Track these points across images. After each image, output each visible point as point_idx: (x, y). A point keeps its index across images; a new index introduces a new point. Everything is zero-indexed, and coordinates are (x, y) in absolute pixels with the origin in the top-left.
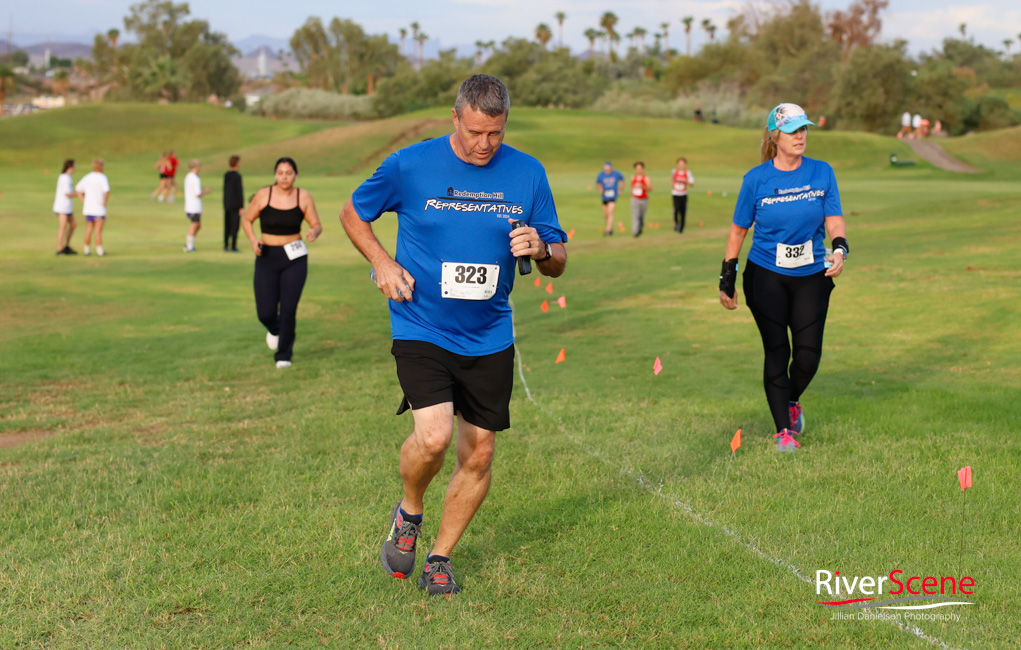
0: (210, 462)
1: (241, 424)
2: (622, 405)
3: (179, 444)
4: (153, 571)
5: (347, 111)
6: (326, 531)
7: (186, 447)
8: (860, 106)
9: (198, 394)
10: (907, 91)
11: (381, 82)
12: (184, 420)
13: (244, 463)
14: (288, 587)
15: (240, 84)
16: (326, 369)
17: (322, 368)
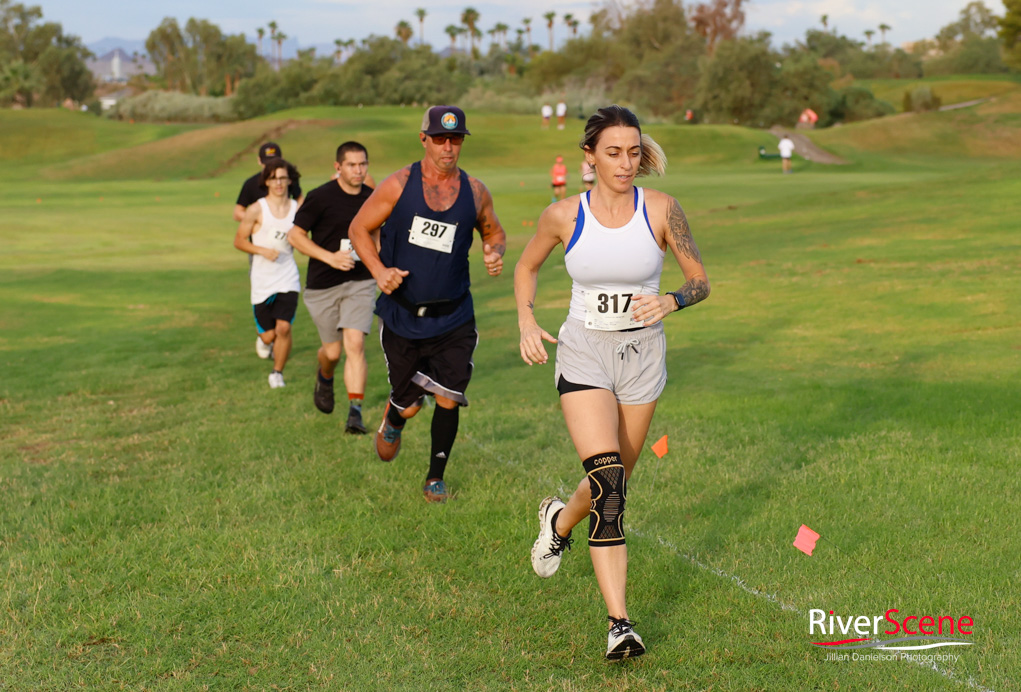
0: (105, 480)
1: (131, 440)
2: (527, 410)
3: (68, 462)
4: (61, 600)
5: (207, 113)
6: (239, 553)
7: (77, 465)
8: (727, 99)
9: (82, 409)
10: (773, 83)
11: (237, 84)
12: (70, 436)
13: (140, 481)
14: (206, 614)
15: (95, 87)
16: (213, 379)
17: (209, 378)
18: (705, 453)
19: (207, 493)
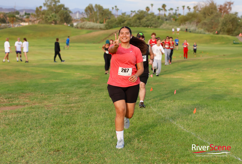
0: (64, 114)
1: (71, 105)
2: (166, 102)
3: (56, 109)
4: (49, 141)
5: (99, 27)
6: (92, 132)
7: (58, 110)
8: (226, 29)
9: (61, 97)
10: (238, 25)
11: (107, 21)
12: (57, 104)
13: (72, 114)
14: (83, 146)
15: (72, 20)
16: (93, 91)
17: (92, 91)
18: (207, 113)
19: (87, 118)
